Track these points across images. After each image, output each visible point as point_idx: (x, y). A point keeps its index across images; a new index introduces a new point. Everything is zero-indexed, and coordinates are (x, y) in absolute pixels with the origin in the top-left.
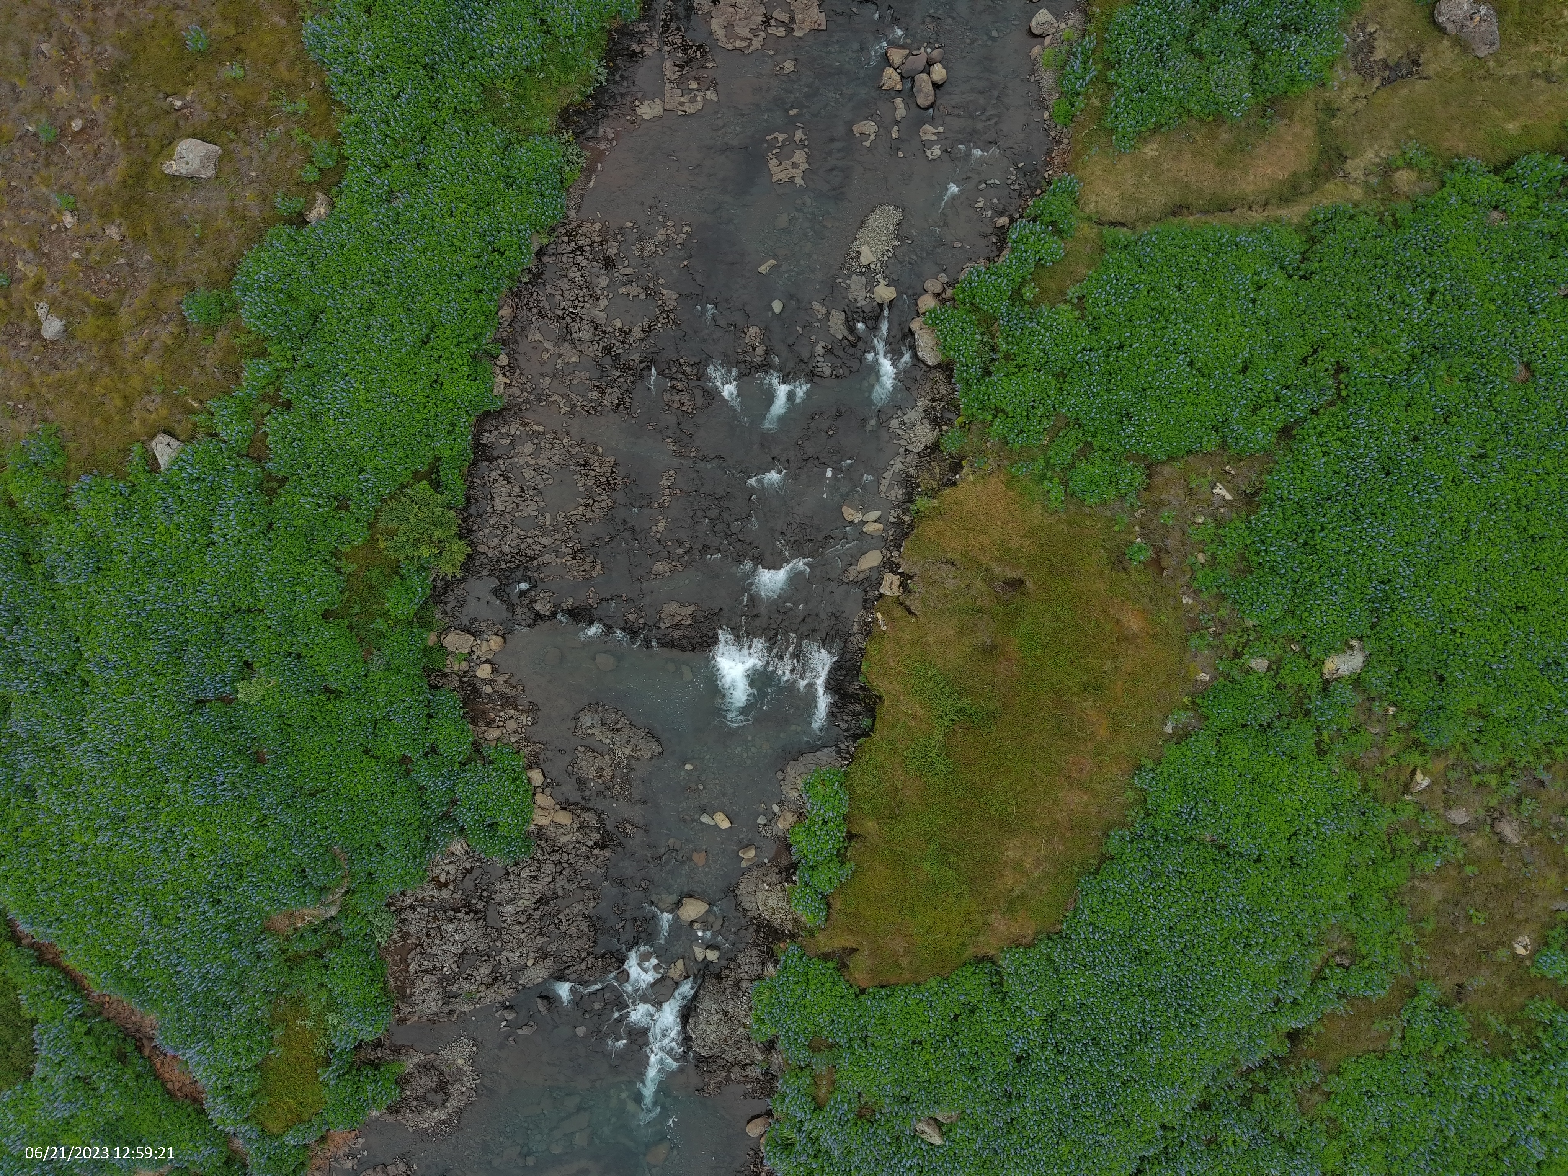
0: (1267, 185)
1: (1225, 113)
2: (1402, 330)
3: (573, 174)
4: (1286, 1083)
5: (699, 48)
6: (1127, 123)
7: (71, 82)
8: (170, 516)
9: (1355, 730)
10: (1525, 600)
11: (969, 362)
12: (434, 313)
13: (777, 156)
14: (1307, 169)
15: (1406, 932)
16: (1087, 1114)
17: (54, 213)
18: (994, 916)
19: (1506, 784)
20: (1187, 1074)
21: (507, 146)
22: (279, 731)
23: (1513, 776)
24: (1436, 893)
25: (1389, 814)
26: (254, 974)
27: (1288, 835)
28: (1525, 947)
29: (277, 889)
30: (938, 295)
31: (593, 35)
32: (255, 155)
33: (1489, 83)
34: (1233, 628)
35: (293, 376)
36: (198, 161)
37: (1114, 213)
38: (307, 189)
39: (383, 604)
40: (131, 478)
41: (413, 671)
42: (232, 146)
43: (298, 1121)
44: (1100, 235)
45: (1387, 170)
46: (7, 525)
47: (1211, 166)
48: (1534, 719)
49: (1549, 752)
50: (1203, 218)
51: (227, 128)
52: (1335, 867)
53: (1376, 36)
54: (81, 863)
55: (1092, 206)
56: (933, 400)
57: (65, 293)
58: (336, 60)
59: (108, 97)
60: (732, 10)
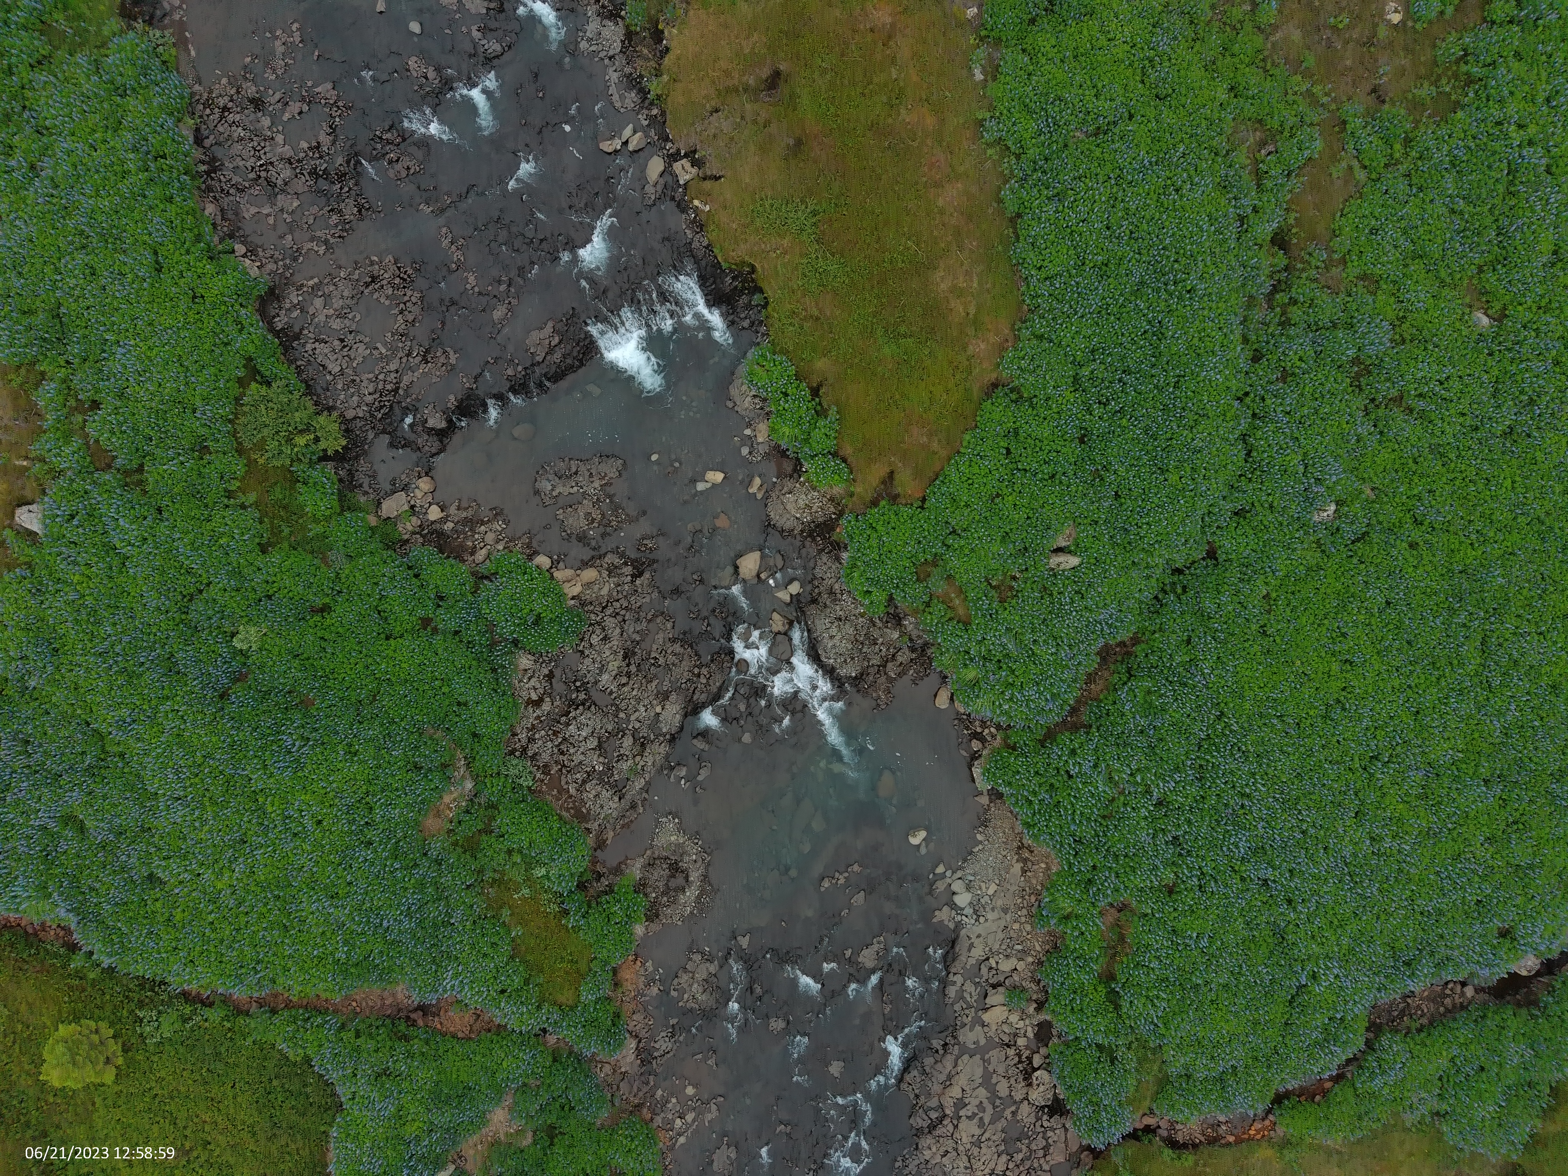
3: (170, 54)
4: (1304, 281)
15: (1297, 82)
18: (971, 347)
20: (1219, 335)
24: (1294, 33)
28: (1397, 12)
29: (406, 794)
40: (22, 560)
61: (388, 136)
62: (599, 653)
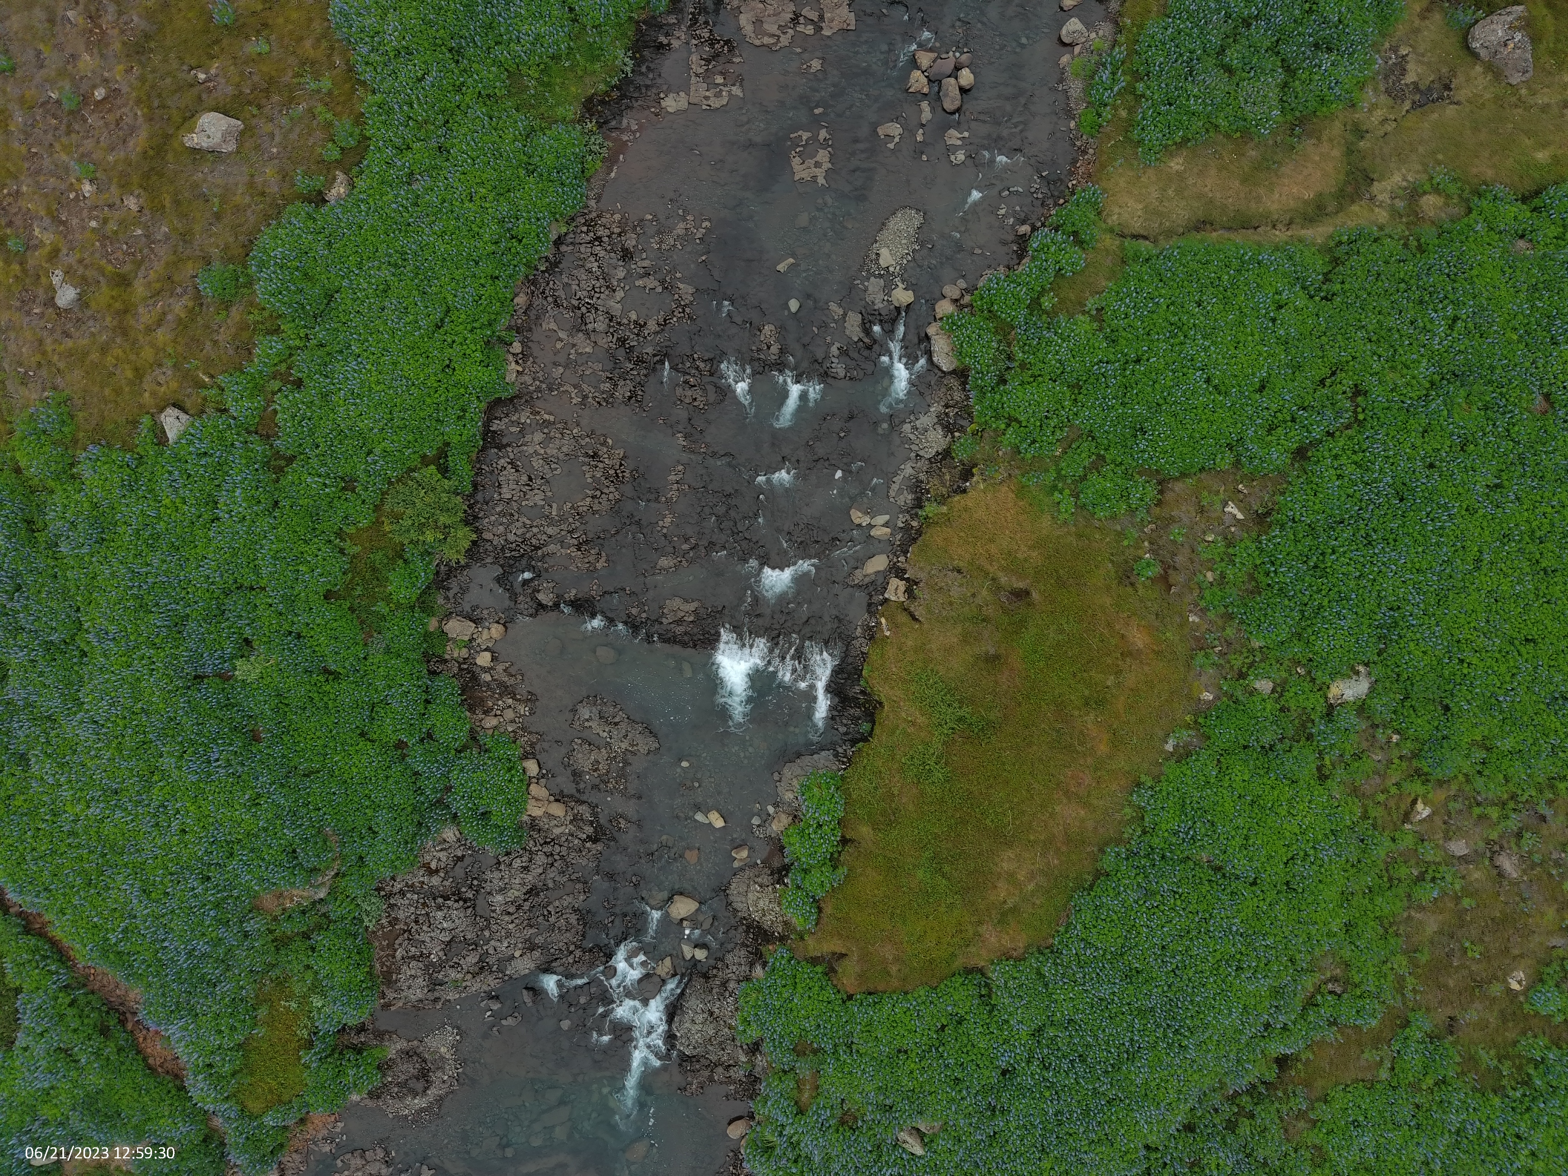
0: (1292, 204)
1: (1253, 129)
2: (1422, 356)
3: (594, 164)
4: (1273, 1109)
5: (727, 42)
6: (1153, 136)
7: (95, 51)
8: (176, 490)
9: (1357, 757)
10: (1534, 633)
11: (985, 369)
12: (450, 298)
13: (800, 154)
14: (1333, 190)
15: (1401, 963)
16: (1071, 1131)
17: (74, 180)
18: (985, 927)
19: (1507, 817)
20: (1173, 1096)
21: (530, 133)
22: (276, 710)
23: (1515, 810)
24: (1432, 924)
25: (1388, 843)
26: (241, 954)
27: (1285, 860)
28: (1519, 982)
29: (267, 869)
30: (956, 301)
31: (620, 25)
32: (277, 132)
33: (1520, 111)
34: (1238, 647)
35: (305, 355)
36: (220, 135)
37: (1137, 226)
38: (327, 167)
39: (386, 587)
40: (139, 450)
41: (413, 656)
42: (254, 122)
43: (279, 1102)
44: (1122, 247)
45: (1414, 194)
46: (12, 492)
47: (1237, 183)
48: (1538, 753)
49: (1552, 787)
50: (1226, 234)
51: (250, 103)
52: (1331, 893)
53: (1408, 59)
54: (72, 834)
55: (1115, 217)
56: (947, 406)
57: (80, 261)
58: (362, 39)
59: (132, 67)
60: (761, 6)
61: (702, 365)
62: (510, 877)
